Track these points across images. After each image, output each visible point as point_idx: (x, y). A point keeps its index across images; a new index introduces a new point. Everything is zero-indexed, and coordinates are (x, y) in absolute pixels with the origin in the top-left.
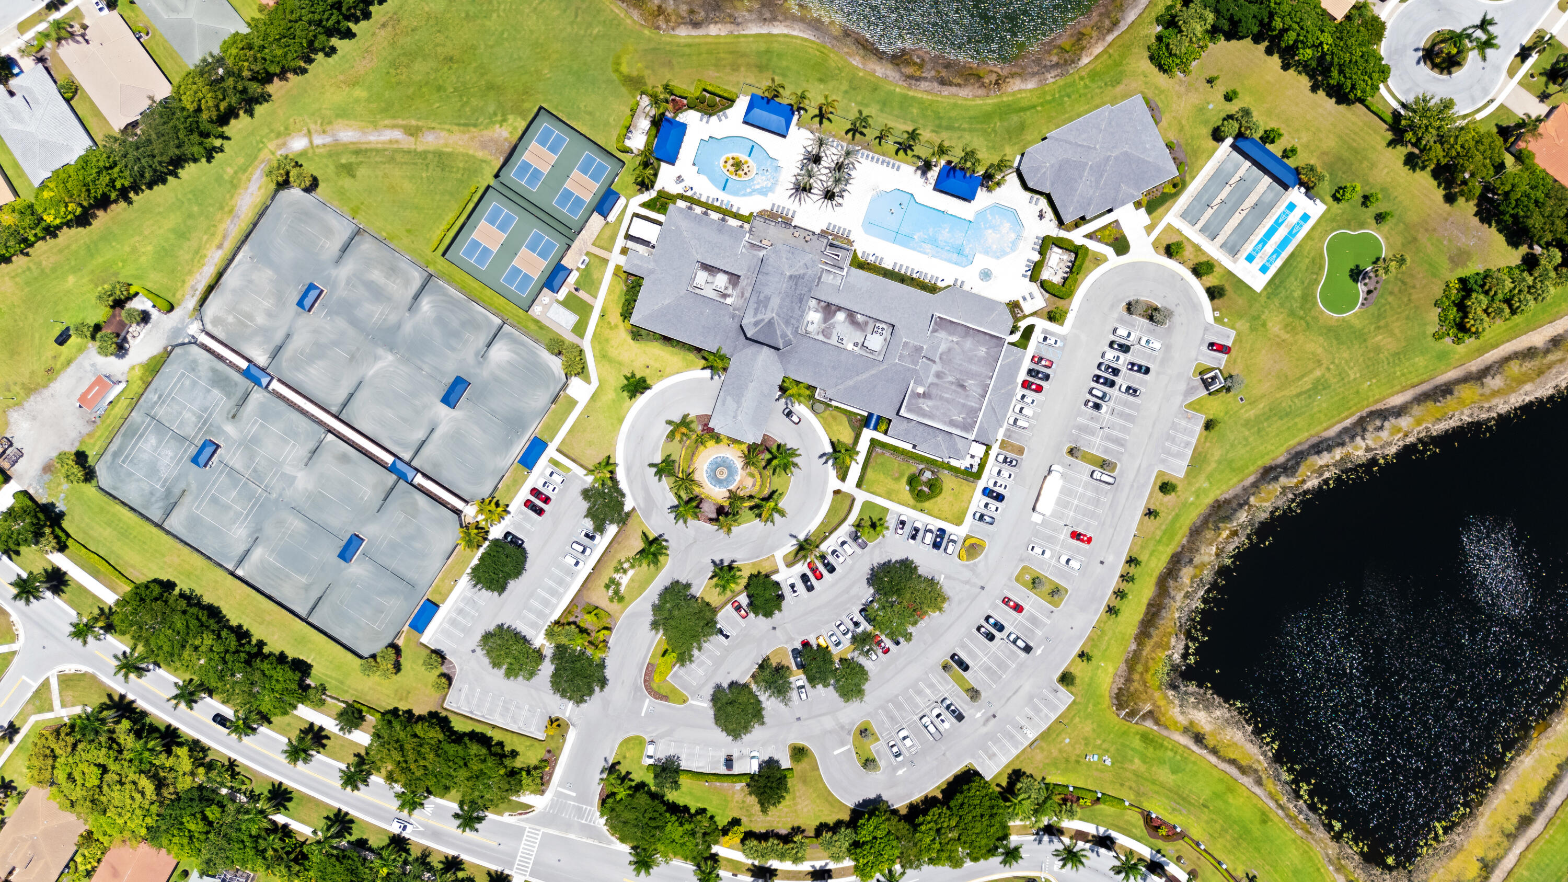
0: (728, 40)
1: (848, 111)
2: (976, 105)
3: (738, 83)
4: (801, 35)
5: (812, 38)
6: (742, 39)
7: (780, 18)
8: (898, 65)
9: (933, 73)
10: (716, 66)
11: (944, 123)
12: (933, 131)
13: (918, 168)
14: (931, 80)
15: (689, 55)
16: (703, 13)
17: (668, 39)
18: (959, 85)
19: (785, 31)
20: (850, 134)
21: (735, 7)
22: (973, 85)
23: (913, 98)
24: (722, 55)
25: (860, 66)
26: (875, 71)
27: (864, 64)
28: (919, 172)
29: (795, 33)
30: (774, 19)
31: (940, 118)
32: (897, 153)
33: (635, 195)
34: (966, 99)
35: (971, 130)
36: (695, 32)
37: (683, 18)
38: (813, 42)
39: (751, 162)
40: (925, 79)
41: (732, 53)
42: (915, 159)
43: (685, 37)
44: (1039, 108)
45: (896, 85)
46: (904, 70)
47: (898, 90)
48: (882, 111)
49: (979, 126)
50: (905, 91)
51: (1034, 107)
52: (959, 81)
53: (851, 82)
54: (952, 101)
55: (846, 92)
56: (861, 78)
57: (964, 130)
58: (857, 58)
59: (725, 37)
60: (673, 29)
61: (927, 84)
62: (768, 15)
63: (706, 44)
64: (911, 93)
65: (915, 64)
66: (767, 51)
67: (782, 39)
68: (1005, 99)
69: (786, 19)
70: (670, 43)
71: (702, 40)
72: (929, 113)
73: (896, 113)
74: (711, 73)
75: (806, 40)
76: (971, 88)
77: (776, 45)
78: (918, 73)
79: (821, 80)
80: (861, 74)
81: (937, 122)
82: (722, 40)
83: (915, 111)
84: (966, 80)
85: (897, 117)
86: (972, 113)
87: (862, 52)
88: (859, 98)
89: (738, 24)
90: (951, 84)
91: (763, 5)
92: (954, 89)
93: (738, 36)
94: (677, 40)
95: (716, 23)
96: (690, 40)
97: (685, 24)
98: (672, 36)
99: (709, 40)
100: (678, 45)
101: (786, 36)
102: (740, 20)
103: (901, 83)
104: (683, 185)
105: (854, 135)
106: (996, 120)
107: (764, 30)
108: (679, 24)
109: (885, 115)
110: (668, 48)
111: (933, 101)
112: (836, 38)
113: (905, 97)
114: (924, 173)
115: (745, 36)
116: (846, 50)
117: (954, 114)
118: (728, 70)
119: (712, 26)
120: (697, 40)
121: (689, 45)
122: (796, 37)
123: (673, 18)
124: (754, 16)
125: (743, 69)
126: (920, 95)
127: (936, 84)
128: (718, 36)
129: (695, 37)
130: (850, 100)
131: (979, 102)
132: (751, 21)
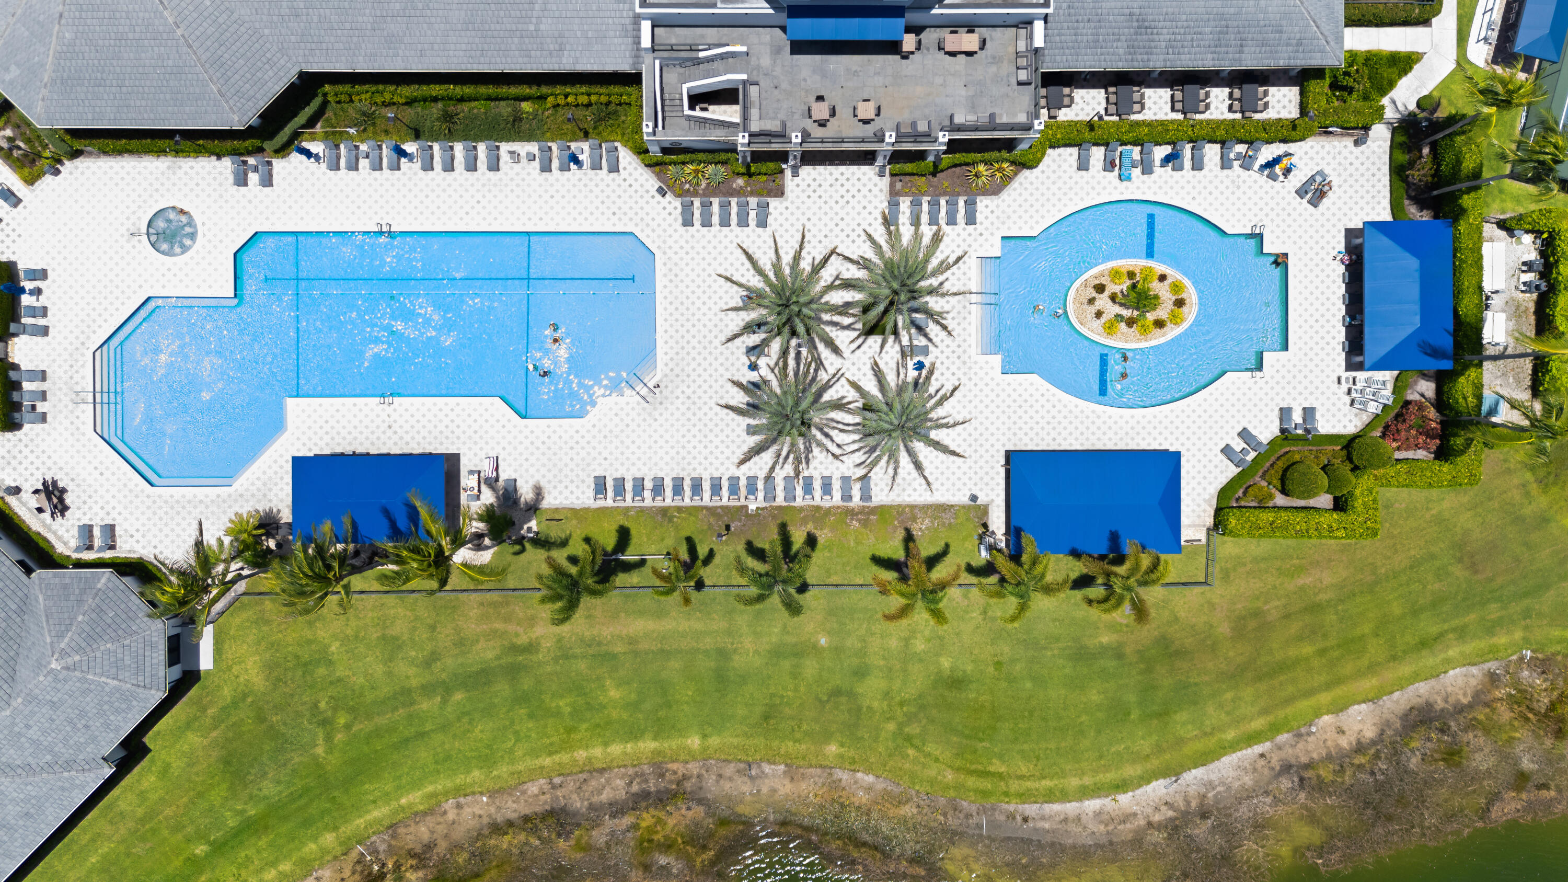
0: (1304, 705)
1: (831, 612)
2: (415, 785)
3: (1226, 576)
4: (1071, 808)
5: (1031, 809)
6: (1258, 724)
7: (1158, 837)
8: (723, 822)
9: (599, 837)
10: (1315, 608)
11: (502, 688)
12: (531, 648)
13: (533, 509)
14: (596, 813)
15: (1415, 612)
16: (1414, 762)
17: (1502, 640)
18: (497, 829)
19: (1125, 800)
20: (798, 538)
21: (1312, 818)
22: (456, 847)
23: (634, 734)
24: (1308, 649)
25: (844, 776)
26: (792, 773)
27: (836, 784)
28: (526, 493)
29: (1092, 805)
30: (1174, 828)
31: (522, 699)
32: (624, 536)
33: (1445, 84)
34: (459, 791)
35: (404, 696)
36: (1421, 690)
37: (1472, 725)
38: (1025, 797)
39: (1093, 331)
40: (617, 809)
41: (1282, 667)
42: (555, 533)
43: (1450, 664)
44: (201, 849)
45: (704, 757)
46: (698, 811)
47: (694, 742)
48: (723, 654)
49: (382, 721)
50: (670, 745)
51: (219, 848)
52: (504, 842)
53: (857, 711)
54: (503, 770)
55: (861, 673)
56: (827, 737)
57: (428, 690)
58: (862, 797)
59: (1318, 714)
60: (1493, 678)
61: (605, 797)
62: (1200, 830)
63: (1372, 669)
64: (648, 745)
65: (667, 846)
66: (1163, 714)
67: (1131, 771)
68: (329, 839)
69: (1137, 841)
70: (1490, 629)
71: (1390, 674)
72: (564, 704)
73: (675, 664)
74: (1328, 578)
75: (1050, 797)
76: (459, 834)
77: (1145, 745)
78: (647, 820)
79: (956, 682)
80: (833, 749)
81: (527, 683)
82: (1324, 698)
83: (614, 693)
84: (481, 856)
85: (665, 654)
86: (424, 755)
87: (854, 821)
88: (810, 668)
89: (1286, 768)
90: (527, 822)
91: (1226, 859)
92: (512, 808)
93: (1275, 729)
94: (1471, 647)
95: (1360, 748)
96: (1429, 660)
97: (1460, 709)
98: (1493, 652)
99: (1369, 684)
100: (1462, 633)
101: (1122, 786)
102: (1285, 783)
103: (694, 768)
104: (1298, 178)
105: (786, 541)
106: (333, 761)
107: (1194, 777)
108: (1480, 699)
109: (708, 643)
110: (1494, 611)
111: (566, 746)
112: (954, 836)
113: (661, 728)
114: (509, 496)
115: (1251, 739)
116: (908, 810)
117: (482, 730)
118: (1273, 608)
119: (1370, 733)
120: (1406, 669)
121: (1424, 644)
122: (1084, 793)
123: (1505, 714)
124: (1244, 811)
125: (1224, 629)
126: (616, 749)
127: (578, 804)
128: (1339, 708)
129: (1416, 677)
130: (837, 650)
131: (413, 799)
132: (1247, 795)
